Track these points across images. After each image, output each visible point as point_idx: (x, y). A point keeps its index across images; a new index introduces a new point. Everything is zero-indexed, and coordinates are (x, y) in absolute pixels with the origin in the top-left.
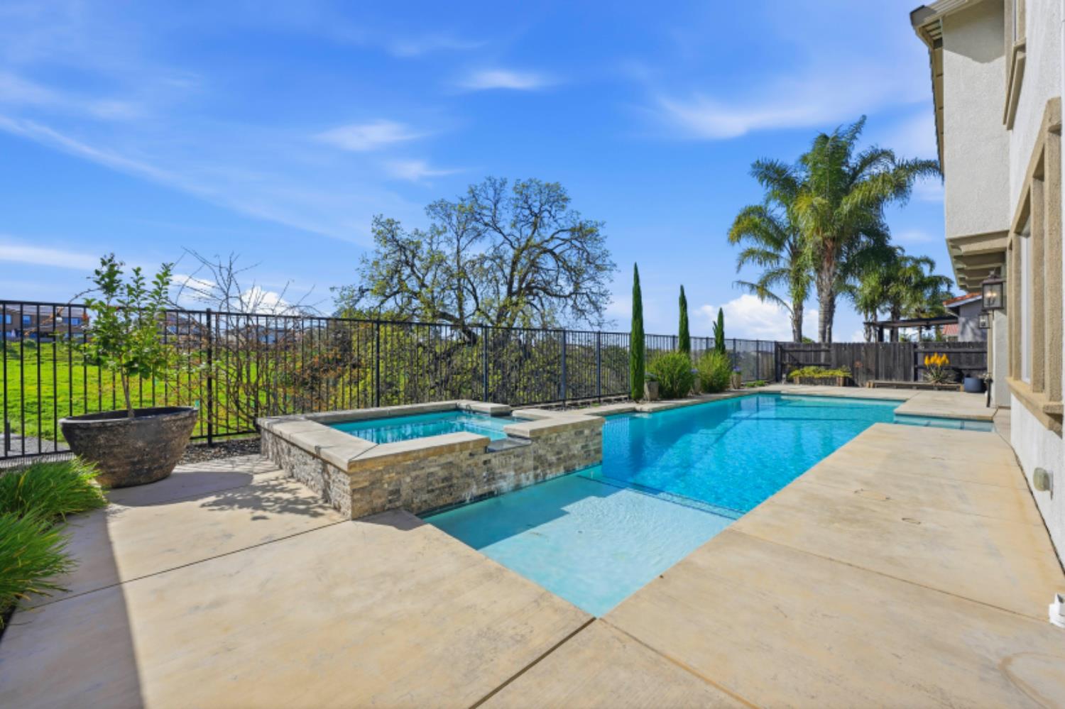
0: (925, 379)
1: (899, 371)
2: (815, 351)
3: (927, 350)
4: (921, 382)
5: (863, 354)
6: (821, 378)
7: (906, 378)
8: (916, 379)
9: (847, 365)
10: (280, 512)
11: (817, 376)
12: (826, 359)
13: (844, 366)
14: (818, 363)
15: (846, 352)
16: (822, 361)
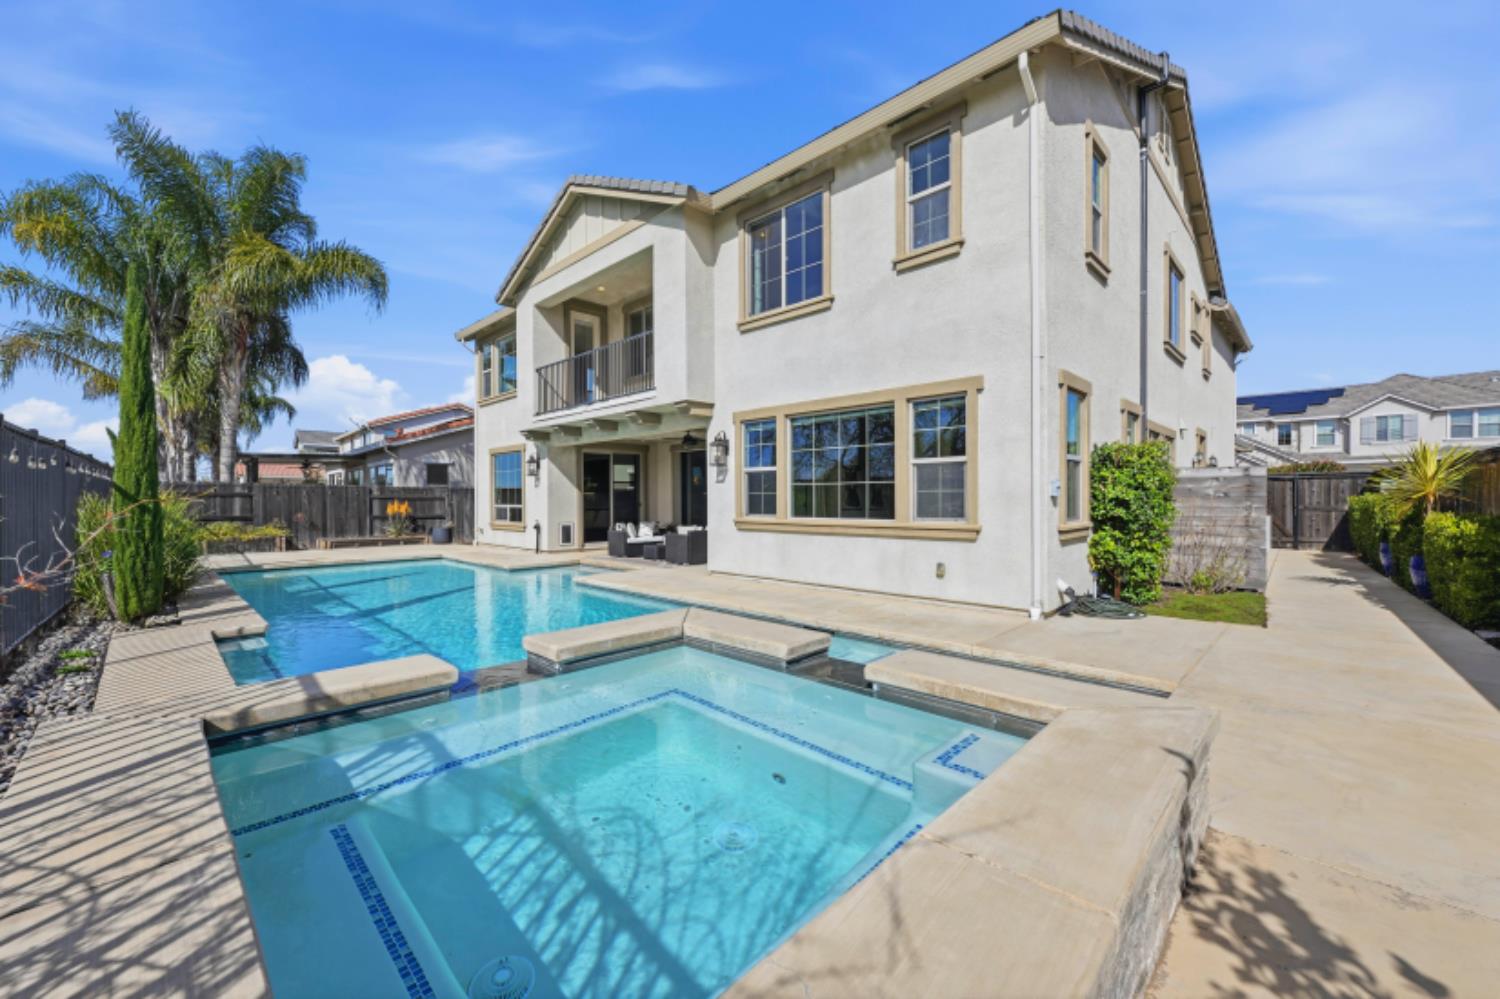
0: (383, 531)
1: (353, 523)
2: (223, 497)
3: (383, 496)
4: (377, 535)
5: (305, 501)
6: (250, 542)
7: (361, 532)
8: (371, 533)
9: (280, 517)
10: (1346, 954)
11: (245, 537)
12: (243, 509)
13: (276, 520)
14: (228, 515)
15: (279, 498)
16: (237, 513)
